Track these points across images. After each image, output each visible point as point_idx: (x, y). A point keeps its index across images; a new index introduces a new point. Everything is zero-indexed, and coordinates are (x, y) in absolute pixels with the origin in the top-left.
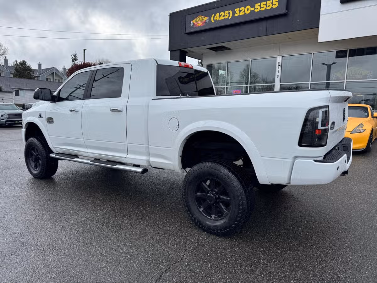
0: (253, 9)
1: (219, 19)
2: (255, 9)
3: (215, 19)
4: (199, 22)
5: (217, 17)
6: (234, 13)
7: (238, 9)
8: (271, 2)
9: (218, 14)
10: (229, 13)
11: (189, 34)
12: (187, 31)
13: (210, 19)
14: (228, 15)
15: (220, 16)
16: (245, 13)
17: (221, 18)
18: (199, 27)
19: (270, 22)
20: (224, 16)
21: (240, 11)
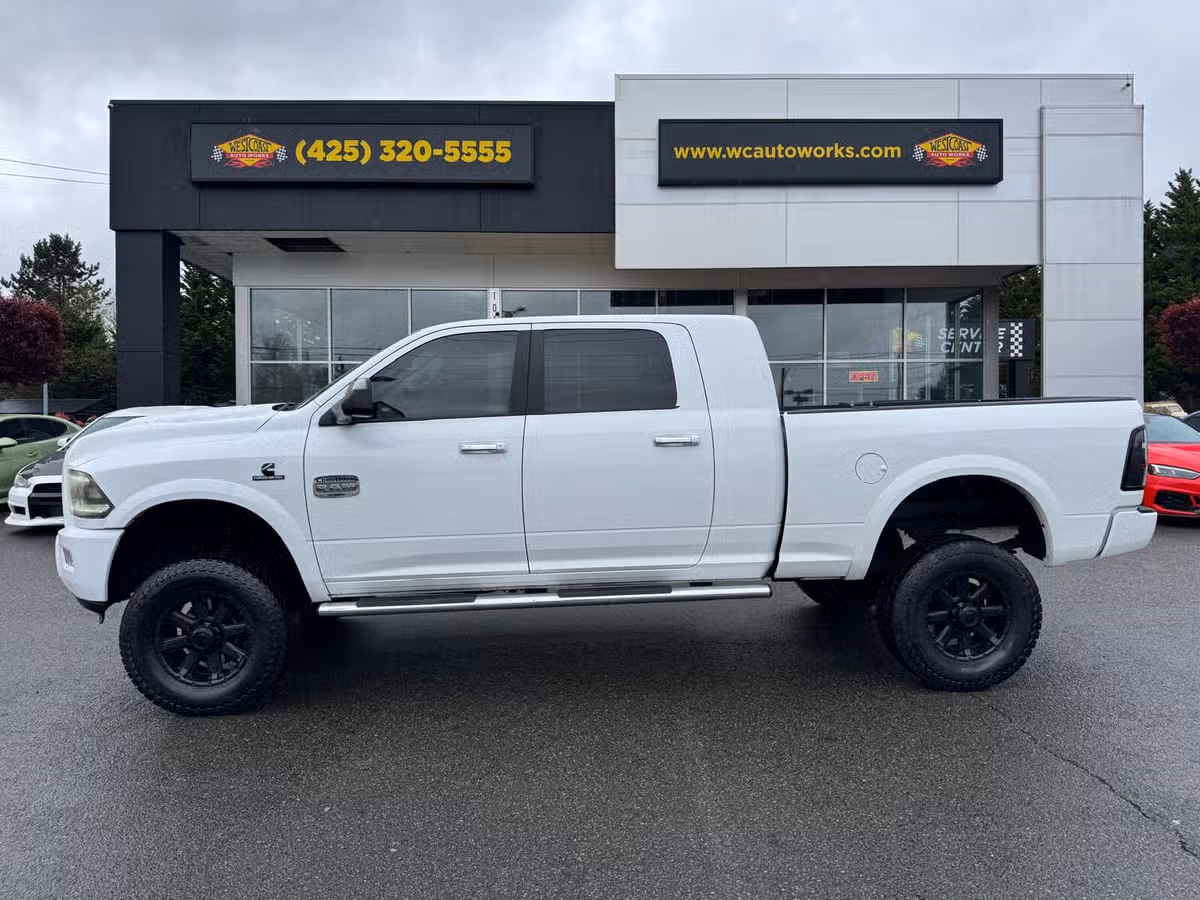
0: (438, 152)
1: (325, 158)
2: (445, 153)
3: (310, 153)
4: (250, 152)
5: (316, 151)
6: (377, 150)
7: (392, 143)
8: (492, 145)
9: (319, 144)
10: (361, 149)
11: (202, 185)
12: (195, 177)
13: (291, 152)
14: (356, 152)
15: (327, 150)
16: (414, 158)
17: (332, 157)
18: (247, 168)
19: (489, 198)
20: (342, 153)
21: (398, 150)
